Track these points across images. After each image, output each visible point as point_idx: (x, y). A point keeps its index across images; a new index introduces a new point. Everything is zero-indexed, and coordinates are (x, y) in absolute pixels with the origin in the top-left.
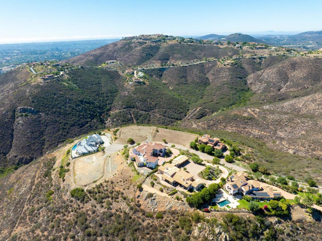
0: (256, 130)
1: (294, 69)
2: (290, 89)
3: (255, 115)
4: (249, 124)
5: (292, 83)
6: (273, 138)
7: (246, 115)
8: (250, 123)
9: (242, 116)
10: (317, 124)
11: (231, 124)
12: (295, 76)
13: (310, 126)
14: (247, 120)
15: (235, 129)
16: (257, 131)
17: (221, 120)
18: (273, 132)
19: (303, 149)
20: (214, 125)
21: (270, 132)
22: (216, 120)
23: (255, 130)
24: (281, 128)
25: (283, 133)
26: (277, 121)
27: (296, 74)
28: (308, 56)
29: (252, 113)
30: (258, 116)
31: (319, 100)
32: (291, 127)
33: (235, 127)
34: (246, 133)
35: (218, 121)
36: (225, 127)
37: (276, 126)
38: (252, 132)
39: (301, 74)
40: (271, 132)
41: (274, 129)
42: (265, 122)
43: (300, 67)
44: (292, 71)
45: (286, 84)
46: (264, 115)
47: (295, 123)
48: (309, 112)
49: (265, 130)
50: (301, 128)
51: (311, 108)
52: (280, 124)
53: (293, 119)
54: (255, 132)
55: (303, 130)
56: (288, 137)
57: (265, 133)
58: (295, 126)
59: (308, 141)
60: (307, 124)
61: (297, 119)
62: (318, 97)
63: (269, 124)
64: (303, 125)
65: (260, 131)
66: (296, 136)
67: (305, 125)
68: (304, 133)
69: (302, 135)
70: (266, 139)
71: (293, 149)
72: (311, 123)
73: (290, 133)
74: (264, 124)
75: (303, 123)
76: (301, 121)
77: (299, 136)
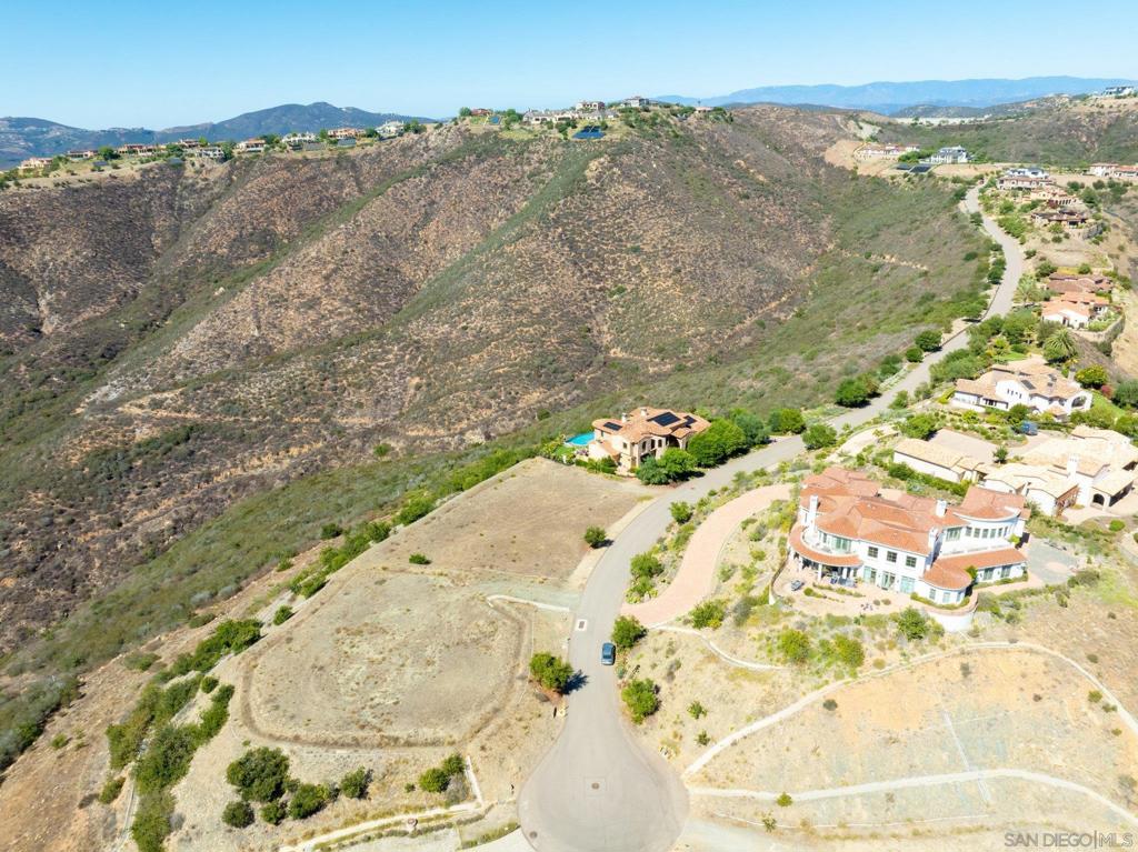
0: (259, 459)
1: (19, 240)
2: (79, 314)
3: (182, 415)
4: (205, 456)
5: (64, 294)
6: (352, 442)
7: (145, 430)
8: (204, 451)
9: (139, 445)
10: (416, 342)
11: (133, 496)
12: (46, 264)
13: (407, 357)
14: (178, 444)
15: (171, 503)
16: (268, 460)
17: (62, 512)
18: (327, 429)
19: (489, 412)
20: (48, 548)
21: (318, 436)
22: (31, 525)
23: (256, 462)
24: (334, 406)
25: (358, 413)
26: (291, 393)
27: (48, 258)
28: (30, 186)
29: (163, 413)
30: (198, 411)
31: (292, 293)
32: (360, 388)
33: (164, 496)
34: (236, 490)
35: (51, 523)
36: (120, 525)
37: (308, 408)
38: (253, 472)
39: (69, 252)
40: (320, 431)
41: (315, 420)
42: (254, 419)
43: (39, 227)
44: (17, 250)
45: (42, 303)
46: (220, 399)
47: (353, 371)
48: (305, 336)
49: (294, 439)
50: (389, 375)
51: (297, 325)
52: (315, 396)
53: (330, 363)
54: (261, 466)
55: (402, 376)
56: (387, 416)
57: (306, 449)
58: (366, 377)
59: (474, 390)
60: (390, 356)
61: (342, 357)
62: (278, 288)
63: (279, 413)
64: (383, 364)
65: (282, 453)
66: (410, 401)
67: (389, 360)
68: (416, 380)
69: (418, 387)
70: (335, 463)
71: (473, 428)
72: (396, 348)
73: (378, 402)
74: (259, 423)
75: (374, 358)
76: (364, 357)
77: (415, 395)
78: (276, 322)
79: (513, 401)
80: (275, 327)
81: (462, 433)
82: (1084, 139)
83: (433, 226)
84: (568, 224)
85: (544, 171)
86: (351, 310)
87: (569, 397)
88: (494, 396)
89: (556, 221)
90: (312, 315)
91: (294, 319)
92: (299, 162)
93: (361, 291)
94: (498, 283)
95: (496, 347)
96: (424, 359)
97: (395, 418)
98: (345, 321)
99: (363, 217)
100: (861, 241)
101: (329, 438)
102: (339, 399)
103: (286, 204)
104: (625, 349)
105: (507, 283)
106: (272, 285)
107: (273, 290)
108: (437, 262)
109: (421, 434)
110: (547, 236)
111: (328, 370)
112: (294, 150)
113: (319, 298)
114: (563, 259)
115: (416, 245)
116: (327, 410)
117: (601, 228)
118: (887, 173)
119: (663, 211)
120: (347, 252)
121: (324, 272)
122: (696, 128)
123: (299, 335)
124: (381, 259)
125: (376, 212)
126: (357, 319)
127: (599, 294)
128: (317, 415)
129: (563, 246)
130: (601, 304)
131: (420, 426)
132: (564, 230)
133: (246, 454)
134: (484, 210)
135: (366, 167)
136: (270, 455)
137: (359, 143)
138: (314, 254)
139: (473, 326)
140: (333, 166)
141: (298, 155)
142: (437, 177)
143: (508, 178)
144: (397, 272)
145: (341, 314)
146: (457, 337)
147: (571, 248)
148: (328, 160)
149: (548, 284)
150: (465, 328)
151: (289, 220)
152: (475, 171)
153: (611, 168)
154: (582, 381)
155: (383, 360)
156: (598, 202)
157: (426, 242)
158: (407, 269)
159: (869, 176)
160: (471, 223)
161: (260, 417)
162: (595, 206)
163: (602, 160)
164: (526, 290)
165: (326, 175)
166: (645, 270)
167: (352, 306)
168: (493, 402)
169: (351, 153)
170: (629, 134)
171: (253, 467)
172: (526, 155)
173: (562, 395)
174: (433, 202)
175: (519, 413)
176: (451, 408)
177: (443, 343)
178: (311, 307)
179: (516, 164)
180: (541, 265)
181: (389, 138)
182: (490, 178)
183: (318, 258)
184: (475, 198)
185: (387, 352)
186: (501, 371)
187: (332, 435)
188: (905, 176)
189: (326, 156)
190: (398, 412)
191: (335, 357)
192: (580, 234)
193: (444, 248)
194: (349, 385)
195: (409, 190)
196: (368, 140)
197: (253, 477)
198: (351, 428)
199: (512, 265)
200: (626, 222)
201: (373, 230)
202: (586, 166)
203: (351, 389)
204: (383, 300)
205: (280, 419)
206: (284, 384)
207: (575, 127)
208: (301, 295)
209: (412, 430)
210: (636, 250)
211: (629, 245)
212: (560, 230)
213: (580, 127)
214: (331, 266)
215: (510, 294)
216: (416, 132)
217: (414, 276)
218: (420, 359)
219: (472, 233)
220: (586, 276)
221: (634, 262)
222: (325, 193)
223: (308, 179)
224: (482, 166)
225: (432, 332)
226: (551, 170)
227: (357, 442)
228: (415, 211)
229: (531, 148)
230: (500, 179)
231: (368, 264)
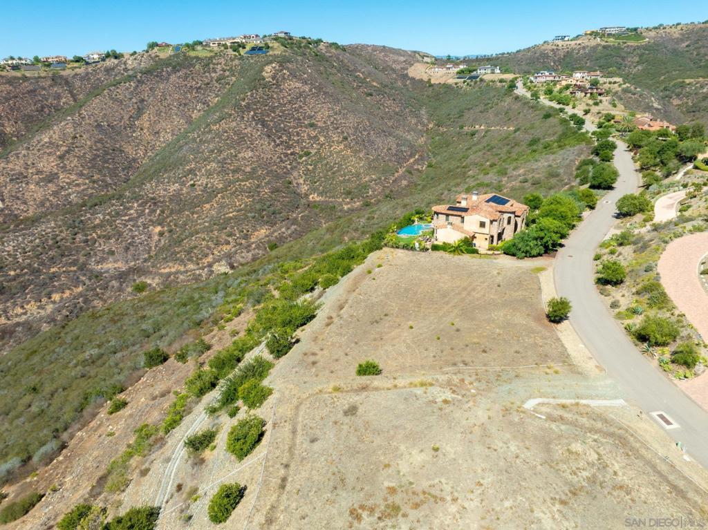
0: (22, 307)
6: (111, 284)
10: (152, 199)
13: (147, 211)
16: (32, 307)
18: (85, 275)
19: (228, 247)
21: (77, 282)
23: (19, 311)
24: (88, 255)
25: (110, 259)
26: (45, 248)
31: (30, 171)
32: (109, 239)
37: (64, 259)
38: (17, 320)
40: (78, 278)
41: (72, 269)
42: (12, 273)
47: (101, 226)
48: (48, 204)
49: (54, 286)
50: (133, 226)
51: (39, 195)
52: (68, 248)
53: (78, 221)
54: (25, 314)
55: (145, 226)
56: (138, 259)
57: (67, 293)
58: (113, 230)
59: (212, 231)
60: (132, 211)
61: (88, 215)
62: (17, 168)
63: (36, 265)
64: (127, 218)
65: (44, 300)
66: (156, 246)
67: (131, 214)
68: (158, 229)
69: (161, 234)
70: (97, 303)
71: (219, 261)
72: (136, 205)
73: (127, 249)
74: (18, 276)
75: (118, 214)
76: (109, 214)
77: (160, 240)
78: (19, 195)
79: (246, 237)
80: (19, 199)
81: (210, 265)
82: (552, 64)
83: (146, 117)
84: (257, 109)
85: (228, 77)
86: (87, 181)
87: (289, 232)
88: (230, 235)
89: (248, 107)
90: (52, 187)
91: (35, 192)
92: (19, 78)
93: (93, 167)
94: (213, 151)
95: (223, 198)
96: (163, 212)
97: (145, 260)
98: (83, 190)
99: (86, 111)
100: (452, 120)
101: (87, 282)
102: (91, 250)
103: (12, 109)
104: (321, 194)
105: (220, 152)
106: (11, 166)
107: (12, 170)
108: (153, 143)
109: (173, 270)
110: (243, 117)
111: (76, 226)
112: (13, 69)
113: (56, 174)
114: (259, 133)
115: (134, 131)
116: (82, 259)
117: (283, 112)
118: (451, 81)
119: (324, 99)
120: (76, 137)
121: (58, 153)
122: (326, 52)
123: (42, 204)
124: (106, 142)
125: (96, 108)
126: (93, 188)
127: (291, 157)
128: (74, 263)
129: (257, 124)
130: (294, 164)
131: (171, 264)
132: (255, 113)
133: (9, 304)
134: (185, 104)
135: (78, 84)
136: (33, 303)
137: (69, 66)
138: (46, 140)
139: (199, 183)
140: (49, 82)
141: (18, 74)
142: (143, 82)
143: (200, 82)
144: (122, 151)
145: (78, 185)
146: (188, 193)
147: (263, 125)
148: (45, 78)
149: (252, 151)
150: (193, 185)
151: (16, 123)
152: (173, 78)
153: (282, 70)
154: (295, 219)
155: (126, 215)
156: (277, 93)
157: (142, 129)
158: (129, 150)
159: (440, 84)
160: (176, 114)
161: (18, 271)
162: (275, 96)
163: (274, 65)
164: (236, 156)
165: (44, 89)
166: (322, 139)
167: (87, 179)
168: (230, 239)
169: (63, 73)
170: (285, 51)
171: (17, 315)
172: (211, 66)
173: (283, 230)
174: (143, 101)
175: (254, 246)
176: (195, 247)
177: (176, 197)
178: (50, 181)
179: (205, 72)
180: (243, 138)
181: (94, 62)
182: (186, 83)
183: (50, 143)
184: (176, 96)
185: (129, 209)
186: (231, 215)
187: (90, 279)
188: (464, 82)
189: (42, 75)
190: (146, 256)
191: (82, 215)
192: (268, 116)
193: (157, 133)
194: (99, 237)
195: (121, 92)
196: (76, 65)
197: (18, 324)
198: (107, 272)
199: (220, 138)
200: (301, 107)
201: (96, 121)
202: (262, 70)
203: (101, 241)
204: (114, 174)
205: (38, 271)
206: (37, 241)
207: (244, 48)
208: (39, 172)
209: (164, 268)
210: (312, 125)
211: (306, 122)
212: (252, 113)
213: (248, 48)
214: (64, 149)
215: (225, 159)
216: (116, 58)
217: (136, 154)
218: (158, 212)
219: (179, 122)
220: (278, 145)
221: (313, 133)
222: (45, 102)
223: (29, 92)
224: (178, 74)
225: (165, 190)
226: (233, 75)
227: (115, 283)
228: (129, 107)
229: (214, 61)
230: (194, 83)
231: (96, 146)
